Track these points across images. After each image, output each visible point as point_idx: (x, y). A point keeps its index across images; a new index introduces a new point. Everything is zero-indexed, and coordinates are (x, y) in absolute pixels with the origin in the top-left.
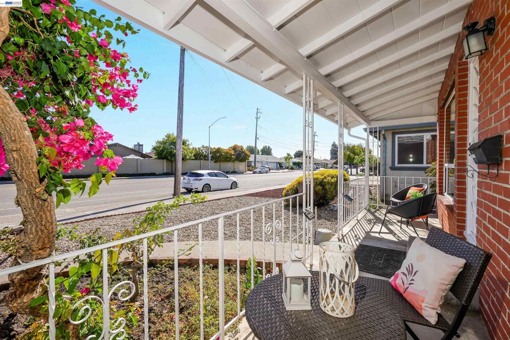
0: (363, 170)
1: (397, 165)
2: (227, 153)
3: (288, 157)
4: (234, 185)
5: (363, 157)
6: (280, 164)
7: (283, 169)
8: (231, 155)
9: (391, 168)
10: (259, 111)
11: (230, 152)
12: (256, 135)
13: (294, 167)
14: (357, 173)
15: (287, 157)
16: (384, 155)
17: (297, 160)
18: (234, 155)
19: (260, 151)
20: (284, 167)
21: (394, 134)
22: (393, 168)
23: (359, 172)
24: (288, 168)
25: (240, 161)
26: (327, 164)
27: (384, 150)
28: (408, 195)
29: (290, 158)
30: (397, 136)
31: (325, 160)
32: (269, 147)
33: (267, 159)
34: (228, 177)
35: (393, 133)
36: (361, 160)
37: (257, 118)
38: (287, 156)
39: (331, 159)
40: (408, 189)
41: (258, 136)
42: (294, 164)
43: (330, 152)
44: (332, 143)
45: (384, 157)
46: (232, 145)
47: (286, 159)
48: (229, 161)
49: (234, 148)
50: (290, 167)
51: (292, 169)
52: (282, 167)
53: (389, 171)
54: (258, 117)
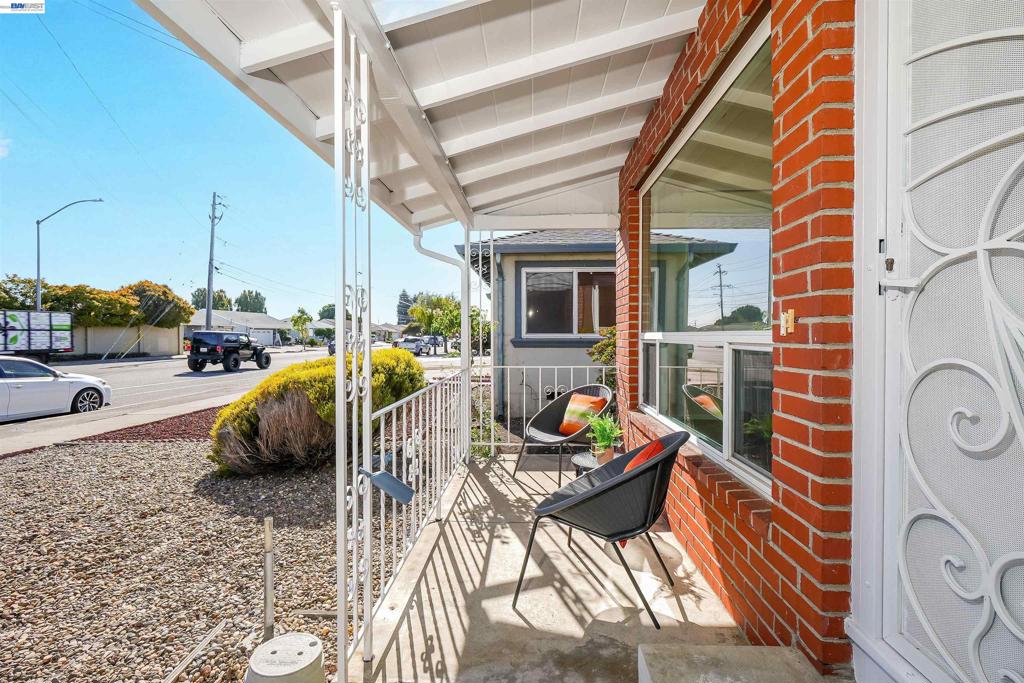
0: (457, 346)
1: (525, 335)
2: (110, 302)
3: (302, 318)
4: (88, 399)
5: (455, 313)
6: (282, 333)
7: (290, 345)
8: (127, 307)
9: (513, 342)
10: (218, 201)
11: (124, 300)
12: (211, 260)
13: (318, 339)
14: (446, 351)
15: (300, 317)
16: (501, 313)
17: (324, 325)
18: (135, 308)
19: (233, 302)
20: (293, 340)
21: (519, 265)
22: (519, 343)
23: (450, 350)
24: (301, 343)
25: (160, 324)
26: (390, 333)
27: (500, 300)
28: (567, 418)
29: (305, 320)
30: (524, 271)
31: (386, 325)
32: (258, 294)
33: (247, 321)
34: (56, 376)
35: (516, 262)
36: (451, 322)
37: (213, 218)
38: (299, 314)
39: (399, 323)
40: (566, 399)
41: (215, 264)
42: (319, 332)
43: (396, 309)
44: (400, 293)
45: (501, 317)
46: (134, 281)
47: (296, 321)
48: (119, 325)
49: (140, 291)
50: (307, 340)
51: (312, 343)
52: (289, 339)
53: (510, 349)
54: (218, 214)
